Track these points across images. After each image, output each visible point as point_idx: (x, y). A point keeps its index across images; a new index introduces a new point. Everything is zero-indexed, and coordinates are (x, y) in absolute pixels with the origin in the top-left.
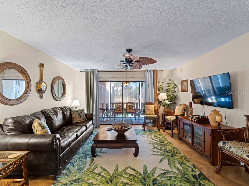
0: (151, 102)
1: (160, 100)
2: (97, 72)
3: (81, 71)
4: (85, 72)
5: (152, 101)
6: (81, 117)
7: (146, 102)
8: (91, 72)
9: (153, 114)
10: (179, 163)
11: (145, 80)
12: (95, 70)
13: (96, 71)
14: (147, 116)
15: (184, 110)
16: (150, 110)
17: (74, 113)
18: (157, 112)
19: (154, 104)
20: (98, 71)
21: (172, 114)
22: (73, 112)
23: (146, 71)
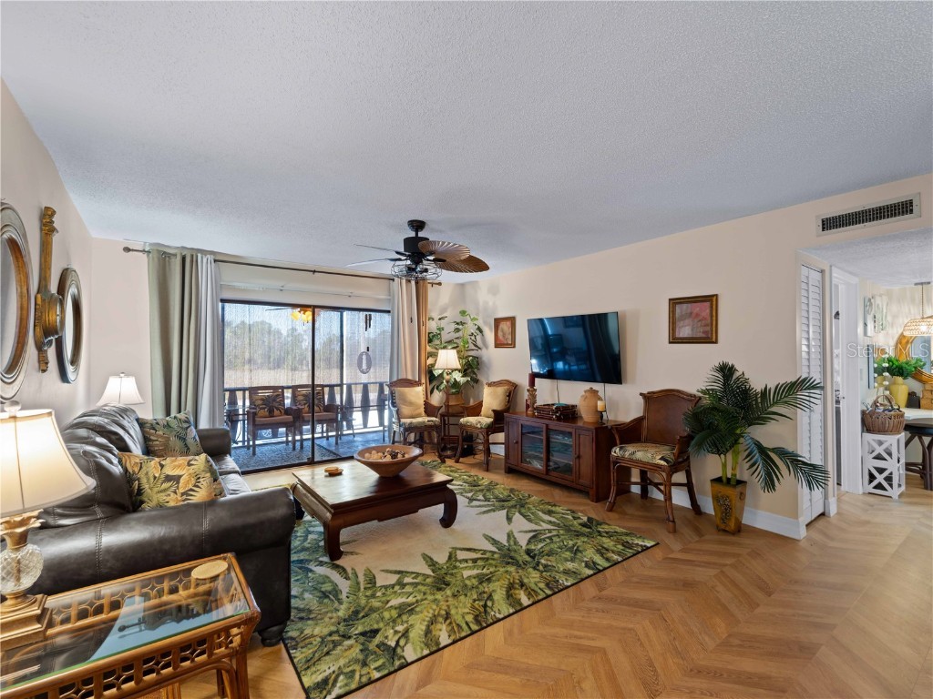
0: (410, 377)
1: (436, 373)
2: (215, 261)
3: (127, 250)
4: (154, 255)
5: (413, 375)
6: (188, 449)
7: (395, 379)
8: (184, 259)
9: (419, 416)
10: (544, 513)
11: (393, 308)
12: (204, 252)
13: (211, 258)
14: (411, 423)
15: (509, 396)
16: (411, 404)
17: (161, 433)
18: (429, 409)
19: (418, 383)
20: (219, 260)
21: (476, 411)
22: (154, 429)
23: (396, 279)
